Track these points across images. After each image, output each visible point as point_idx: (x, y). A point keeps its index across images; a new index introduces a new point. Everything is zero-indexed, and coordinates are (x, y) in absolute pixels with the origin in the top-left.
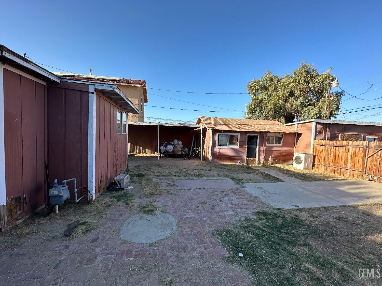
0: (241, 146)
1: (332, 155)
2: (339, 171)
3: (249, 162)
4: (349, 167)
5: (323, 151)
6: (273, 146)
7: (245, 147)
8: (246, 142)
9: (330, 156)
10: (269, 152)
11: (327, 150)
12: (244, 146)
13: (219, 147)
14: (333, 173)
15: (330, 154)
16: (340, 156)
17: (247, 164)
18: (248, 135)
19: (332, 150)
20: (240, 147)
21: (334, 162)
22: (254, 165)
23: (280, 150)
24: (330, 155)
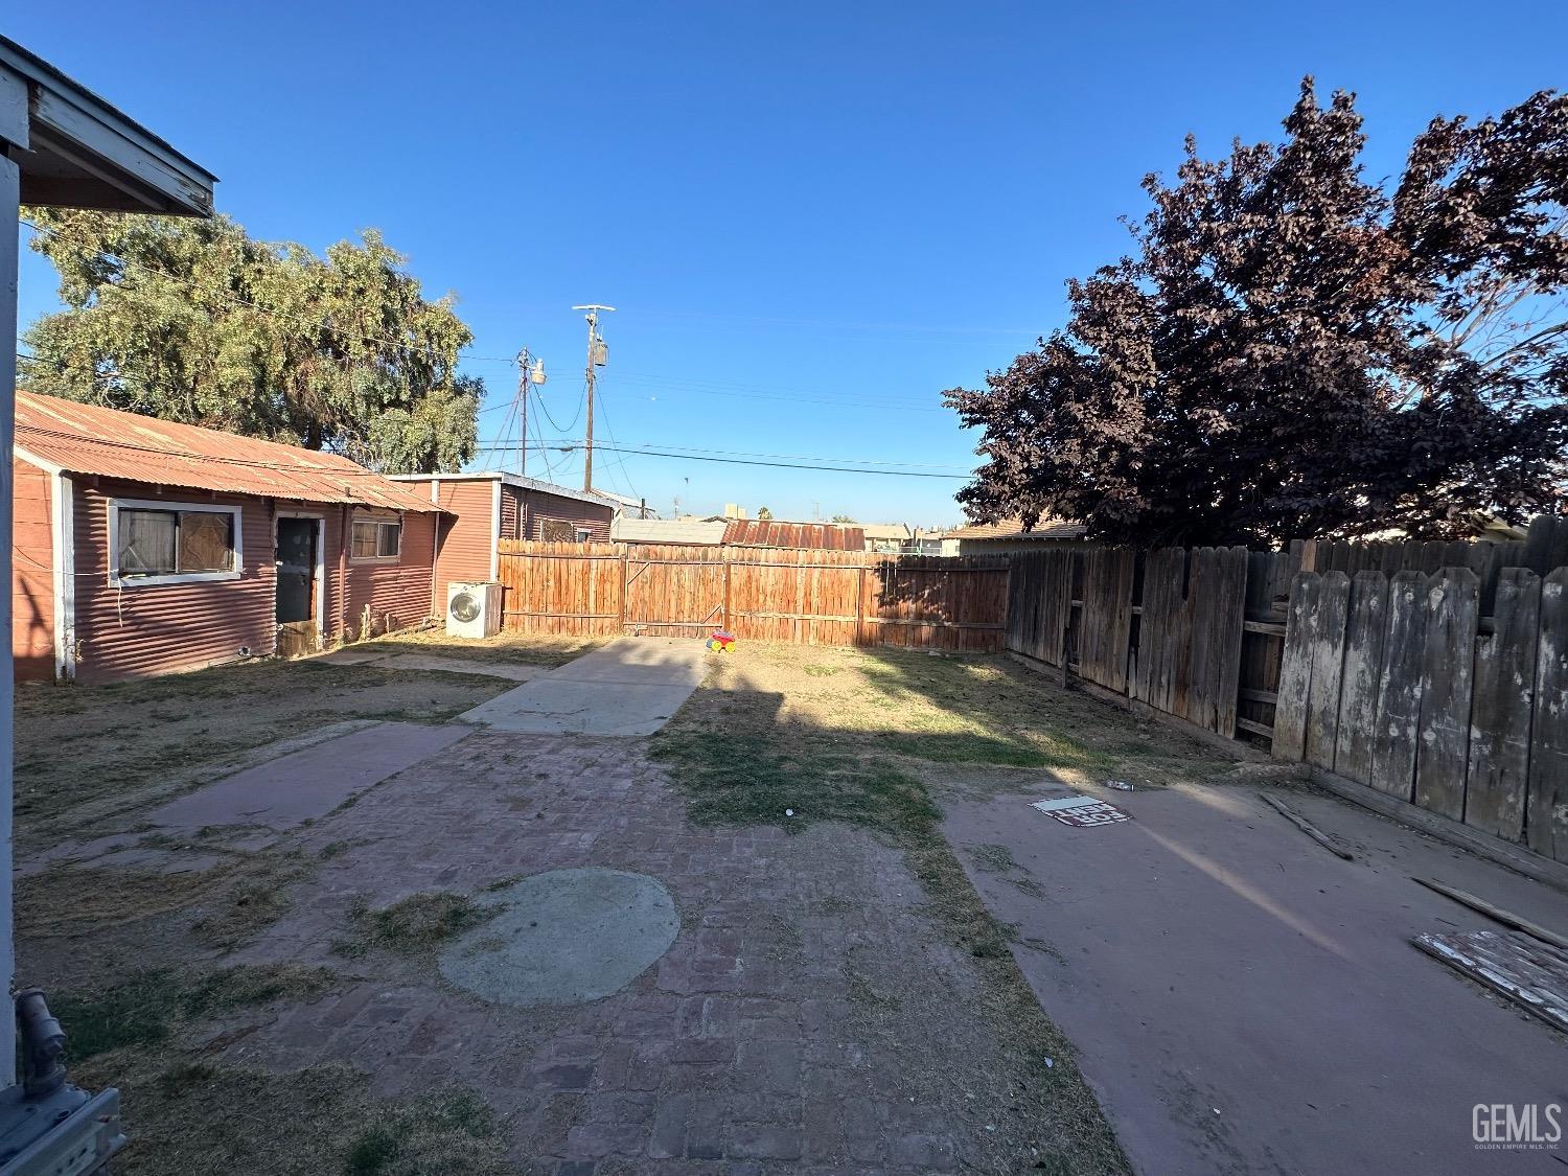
0: (250, 571)
1: (552, 583)
2: (570, 625)
3: (287, 642)
4: (592, 610)
5: (528, 572)
6: (374, 562)
7: (270, 571)
8: (272, 546)
9: (548, 586)
10: (362, 590)
11: (538, 570)
12: (264, 569)
13: (129, 581)
14: (556, 631)
15: (548, 581)
16: (572, 584)
17: (280, 650)
18: (280, 514)
19: (551, 569)
20: (244, 577)
21: (556, 601)
22: (309, 653)
23: (395, 579)
24: (545, 584)
